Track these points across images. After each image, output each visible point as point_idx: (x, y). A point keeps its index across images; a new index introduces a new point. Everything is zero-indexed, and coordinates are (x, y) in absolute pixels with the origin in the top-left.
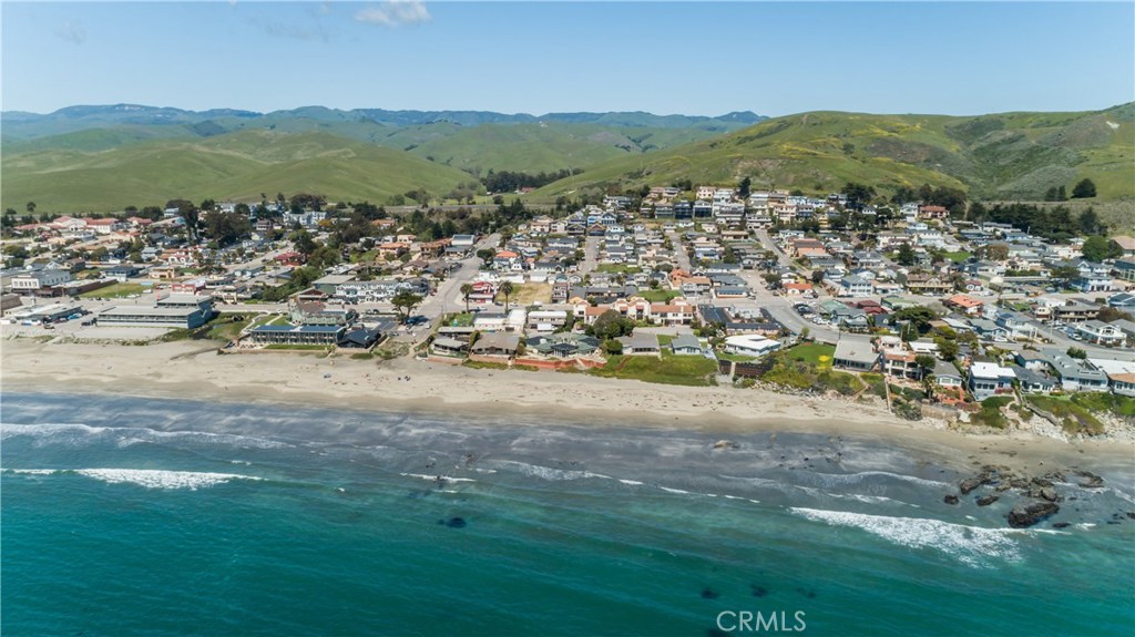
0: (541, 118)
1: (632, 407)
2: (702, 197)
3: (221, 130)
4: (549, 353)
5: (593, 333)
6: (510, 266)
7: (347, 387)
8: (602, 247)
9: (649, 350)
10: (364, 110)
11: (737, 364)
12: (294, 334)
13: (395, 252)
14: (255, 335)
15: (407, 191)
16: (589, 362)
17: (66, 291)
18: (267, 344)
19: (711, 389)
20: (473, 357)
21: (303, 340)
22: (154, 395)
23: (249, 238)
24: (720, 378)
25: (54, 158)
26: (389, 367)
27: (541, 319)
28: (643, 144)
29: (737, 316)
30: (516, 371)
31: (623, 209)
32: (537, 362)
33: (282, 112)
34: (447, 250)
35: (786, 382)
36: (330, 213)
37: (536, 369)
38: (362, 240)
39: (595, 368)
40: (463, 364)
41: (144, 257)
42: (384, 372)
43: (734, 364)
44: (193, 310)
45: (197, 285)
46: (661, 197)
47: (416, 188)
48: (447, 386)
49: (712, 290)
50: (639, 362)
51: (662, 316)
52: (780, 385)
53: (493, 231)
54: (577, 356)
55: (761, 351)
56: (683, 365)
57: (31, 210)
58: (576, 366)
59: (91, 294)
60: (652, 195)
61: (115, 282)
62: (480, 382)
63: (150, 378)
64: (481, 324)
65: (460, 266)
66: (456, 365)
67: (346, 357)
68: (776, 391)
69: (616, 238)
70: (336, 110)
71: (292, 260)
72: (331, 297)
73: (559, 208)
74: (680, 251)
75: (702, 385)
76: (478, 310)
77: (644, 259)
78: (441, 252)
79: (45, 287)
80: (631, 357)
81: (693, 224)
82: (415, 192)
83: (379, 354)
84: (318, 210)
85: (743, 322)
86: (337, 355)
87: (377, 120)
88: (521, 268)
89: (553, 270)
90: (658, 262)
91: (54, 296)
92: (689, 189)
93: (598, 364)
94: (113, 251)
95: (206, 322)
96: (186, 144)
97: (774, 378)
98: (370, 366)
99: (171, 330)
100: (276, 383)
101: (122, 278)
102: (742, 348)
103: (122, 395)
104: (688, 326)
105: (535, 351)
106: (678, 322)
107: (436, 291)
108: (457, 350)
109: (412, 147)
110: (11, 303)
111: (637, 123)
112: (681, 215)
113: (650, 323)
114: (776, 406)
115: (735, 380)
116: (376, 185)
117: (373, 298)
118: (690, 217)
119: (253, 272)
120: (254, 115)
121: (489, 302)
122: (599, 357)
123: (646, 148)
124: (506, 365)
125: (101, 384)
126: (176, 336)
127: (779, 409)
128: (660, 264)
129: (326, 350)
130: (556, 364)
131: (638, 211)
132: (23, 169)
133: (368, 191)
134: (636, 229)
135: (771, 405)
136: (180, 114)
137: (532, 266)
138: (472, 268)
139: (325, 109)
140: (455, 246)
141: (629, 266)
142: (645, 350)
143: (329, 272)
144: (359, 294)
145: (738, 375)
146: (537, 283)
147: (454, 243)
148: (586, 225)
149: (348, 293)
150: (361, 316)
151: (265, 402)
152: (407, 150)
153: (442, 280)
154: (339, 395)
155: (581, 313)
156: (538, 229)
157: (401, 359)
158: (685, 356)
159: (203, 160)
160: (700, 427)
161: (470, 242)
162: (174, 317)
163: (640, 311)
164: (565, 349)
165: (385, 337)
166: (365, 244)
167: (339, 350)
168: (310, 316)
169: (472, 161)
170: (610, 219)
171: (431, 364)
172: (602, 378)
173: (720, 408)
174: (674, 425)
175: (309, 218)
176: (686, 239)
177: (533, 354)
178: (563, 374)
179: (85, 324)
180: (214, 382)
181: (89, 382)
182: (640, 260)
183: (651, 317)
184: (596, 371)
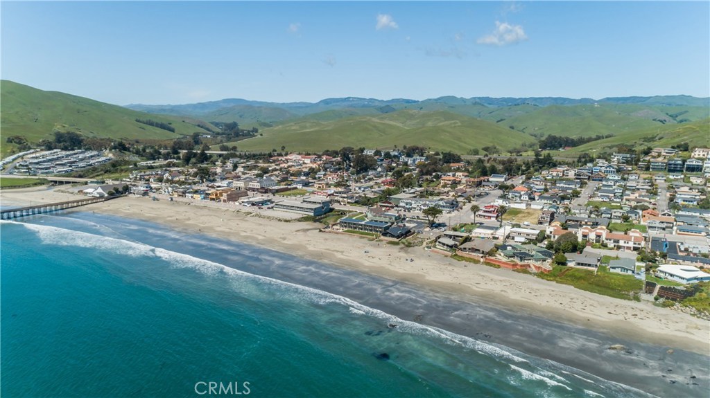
0: (598, 102)
1: (557, 305)
2: (696, 156)
3: (394, 110)
4: (512, 257)
5: (552, 248)
6: (521, 196)
7: (374, 260)
8: (598, 189)
9: (589, 265)
10: (479, 98)
11: (662, 288)
12: (361, 225)
13: (450, 182)
14: (343, 224)
15: (483, 147)
16: (539, 267)
17: (271, 191)
18: (345, 229)
19: (633, 303)
20: (459, 253)
21: (366, 229)
22: (276, 249)
23: (375, 170)
24: (644, 296)
25: (308, 125)
26: (406, 252)
27: (519, 234)
28: (679, 118)
29: (686, 250)
30: (484, 266)
31: (624, 163)
32: (500, 262)
33: (430, 100)
34: (483, 183)
35: (704, 309)
36: (428, 158)
37: (499, 267)
38: (434, 174)
39: (542, 273)
40: (452, 257)
41: (317, 176)
42: (402, 254)
43: (658, 286)
44: (319, 206)
45: (329, 193)
46: (659, 155)
47: (490, 145)
48: (433, 269)
49: (675, 228)
50: (576, 274)
51: (614, 242)
52: (698, 310)
53: (522, 174)
54: (531, 262)
55: (688, 280)
56: (613, 281)
57: (283, 150)
58: (529, 269)
59: (282, 193)
60: (653, 154)
61: (296, 188)
62: (456, 269)
63: (279, 240)
64: (477, 232)
65: (488, 194)
66: (446, 256)
67: (384, 242)
68: (694, 315)
69: (611, 183)
70: (462, 98)
71: (390, 183)
72: (397, 206)
73: (579, 161)
74: (664, 197)
75: (625, 299)
76: (481, 224)
77: (627, 200)
78: (479, 184)
79: (262, 188)
80: (572, 268)
81: (682, 176)
82: (488, 148)
83: (403, 243)
84: (422, 155)
85: (688, 255)
86: (380, 241)
87: (485, 104)
88: (527, 199)
89: (551, 202)
90: (637, 203)
91: (265, 192)
92: (686, 150)
93: (545, 270)
94: (304, 172)
95: (325, 214)
96: (368, 118)
97: (693, 303)
98: (395, 250)
99: (304, 216)
100: (338, 251)
101: (300, 187)
102: (671, 275)
103: (262, 247)
104: (635, 252)
105: (502, 254)
106: (629, 248)
107: (461, 209)
108: (451, 247)
109: (502, 120)
110: (243, 194)
111: (680, 104)
112: (672, 169)
113: (605, 246)
114: (687, 327)
115: (656, 299)
116: (465, 143)
117: (421, 209)
118: (682, 171)
119: (365, 188)
120: (415, 102)
121: (494, 219)
122: (548, 265)
123: (681, 121)
124: (480, 261)
125: (257, 239)
126: (306, 219)
127: (688, 330)
128: (639, 204)
129: (374, 237)
130: (513, 265)
131: (636, 165)
132: (294, 130)
133: (459, 146)
134: (630, 178)
135: (682, 326)
136: (376, 102)
137: (537, 198)
138: (494, 196)
139: (456, 97)
140: (491, 182)
141: (613, 204)
142: (586, 265)
143: (404, 192)
144: (413, 206)
145: (660, 295)
146: (535, 210)
147: (491, 179)
148: (592, 174)
149: (407, 204)
150: (407, 219)
151: (326, 261)
152: (498, 122)
153: (469, 202)
154: (367, 264)
155: (551, 232)
156: (554, 174)
157: (416, 247)
158: (618, 274)
159: (375, 127)
160: (605, 330)
161: (503, 180)
162: (307, 209)
163: (599, 236)
164: (523, 256)
165: (414, 233)
166: (435, 177)
167: (382, 237)
168: (375, 216)
169: (540, 129)
170: (612, 169)
171: (432, 254)
172: (544, 281)
173: (633, 320)
174: (583, 325)
175: (414, 161)
176: (672, 188)
177: (500, 257)
178: (517, 273)
179: (269, 208)
180: (308, 246)
181: (253, 238)
182: (624, 200)
183: (606, 242)
184: (542, 275)
